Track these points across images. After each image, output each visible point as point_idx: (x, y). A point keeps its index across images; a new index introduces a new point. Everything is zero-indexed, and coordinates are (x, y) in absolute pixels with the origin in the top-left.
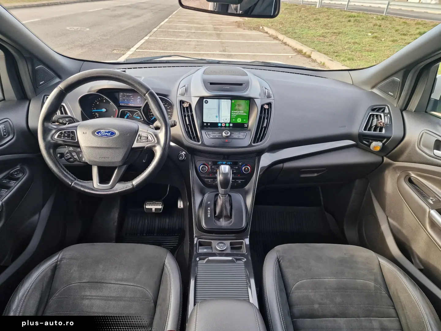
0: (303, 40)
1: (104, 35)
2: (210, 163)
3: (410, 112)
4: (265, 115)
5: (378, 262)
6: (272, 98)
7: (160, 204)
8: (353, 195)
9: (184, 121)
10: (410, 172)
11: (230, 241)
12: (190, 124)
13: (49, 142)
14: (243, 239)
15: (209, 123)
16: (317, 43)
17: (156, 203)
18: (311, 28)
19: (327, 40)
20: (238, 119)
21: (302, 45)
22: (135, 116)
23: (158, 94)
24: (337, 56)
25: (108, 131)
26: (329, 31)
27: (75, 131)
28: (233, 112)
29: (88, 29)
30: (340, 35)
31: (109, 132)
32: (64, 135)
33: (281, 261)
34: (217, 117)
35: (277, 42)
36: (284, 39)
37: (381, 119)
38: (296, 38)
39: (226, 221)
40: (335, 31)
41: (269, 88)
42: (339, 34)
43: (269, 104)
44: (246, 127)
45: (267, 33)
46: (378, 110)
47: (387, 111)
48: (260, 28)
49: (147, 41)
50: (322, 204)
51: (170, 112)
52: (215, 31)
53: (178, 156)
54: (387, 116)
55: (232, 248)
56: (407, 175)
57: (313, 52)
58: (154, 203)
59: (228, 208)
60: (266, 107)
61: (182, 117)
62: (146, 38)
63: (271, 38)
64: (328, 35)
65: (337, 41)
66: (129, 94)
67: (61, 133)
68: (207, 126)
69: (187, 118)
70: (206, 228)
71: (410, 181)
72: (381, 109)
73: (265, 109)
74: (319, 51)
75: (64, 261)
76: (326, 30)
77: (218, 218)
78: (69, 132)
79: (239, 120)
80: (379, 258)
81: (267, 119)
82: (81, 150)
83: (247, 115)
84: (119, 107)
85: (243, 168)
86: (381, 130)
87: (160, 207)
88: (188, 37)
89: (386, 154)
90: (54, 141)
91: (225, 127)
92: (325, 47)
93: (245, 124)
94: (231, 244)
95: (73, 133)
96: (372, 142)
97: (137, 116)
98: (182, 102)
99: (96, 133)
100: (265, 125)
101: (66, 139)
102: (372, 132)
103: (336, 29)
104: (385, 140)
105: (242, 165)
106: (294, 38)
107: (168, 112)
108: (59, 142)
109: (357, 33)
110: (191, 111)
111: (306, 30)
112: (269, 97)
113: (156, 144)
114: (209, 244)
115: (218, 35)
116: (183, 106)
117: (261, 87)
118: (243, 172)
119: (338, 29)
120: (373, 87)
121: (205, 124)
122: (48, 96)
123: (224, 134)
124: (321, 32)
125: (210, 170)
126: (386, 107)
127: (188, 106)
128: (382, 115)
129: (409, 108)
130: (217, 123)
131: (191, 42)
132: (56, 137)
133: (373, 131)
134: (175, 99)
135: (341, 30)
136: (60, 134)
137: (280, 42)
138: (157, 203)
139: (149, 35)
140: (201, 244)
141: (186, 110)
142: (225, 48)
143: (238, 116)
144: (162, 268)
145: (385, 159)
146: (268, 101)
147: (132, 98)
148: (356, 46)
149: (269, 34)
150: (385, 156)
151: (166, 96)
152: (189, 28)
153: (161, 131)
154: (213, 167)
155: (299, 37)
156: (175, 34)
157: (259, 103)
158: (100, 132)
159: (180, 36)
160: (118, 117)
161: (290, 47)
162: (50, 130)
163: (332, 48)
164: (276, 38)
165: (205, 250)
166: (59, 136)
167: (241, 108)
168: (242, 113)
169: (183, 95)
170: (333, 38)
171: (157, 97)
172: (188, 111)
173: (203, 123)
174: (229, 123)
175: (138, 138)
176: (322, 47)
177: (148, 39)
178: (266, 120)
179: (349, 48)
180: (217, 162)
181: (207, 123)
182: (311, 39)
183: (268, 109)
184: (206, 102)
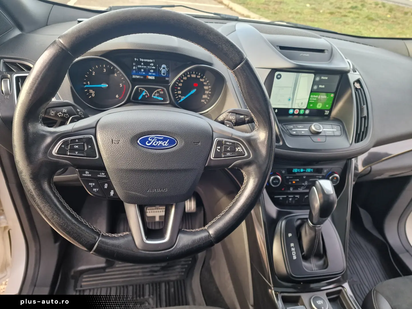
2: (283, 172)
6: (357, 72)
15: (277, 108)
22: (154, 95)
27: (92, 136)
32: (71, 147)
34: (289, 100)
43: (358, 82)
44: (328, 115)
60: (357, 85)
66: (148, 61)
67: (65, 143)
73: (357, 89)
78: (80, 140)
79: (319, 105)
81: (364, 104)
82: (106, 173)
84: (132, 81)
91: (299, 114)
95: (89, 141)
97: (158, 96)
99: (138, 142)
100: (365, 114)
101: (77, 155)
105: (328, 173)
108: (62, 163)
112: (354, 71)
123: (314, 129)
130: (288, 109)
132: (55, 151)
136: (63, 146)
143: (318, 101)
146: (356, 77)
147: (152, 66)
154: (288, 177)
158: (147, 139)
162: (43, 137)
166: (61, 151)
174: (305, 110)
178: (365, 107)
180: (292, 169)
181: (274, 109)
183: (360, 90)
184: (279, 77)
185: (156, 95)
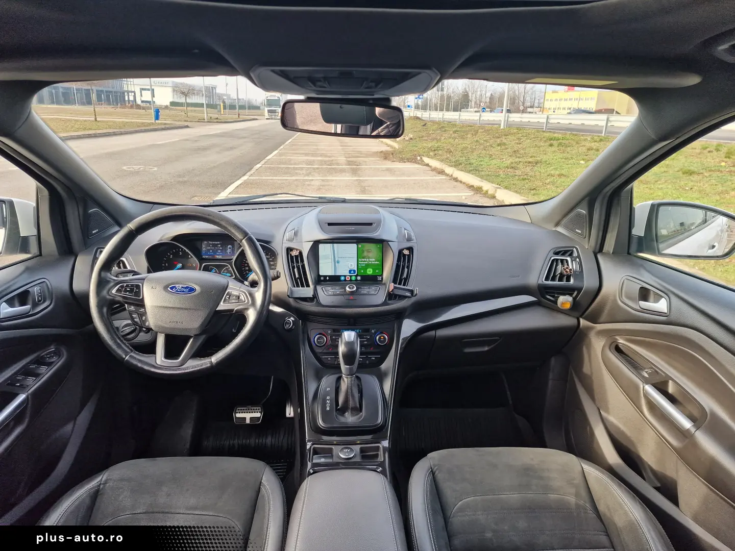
0: (483, 173)
1: (179, 176)
2: (329, 332)
3: (607, 254)
4: (405, 264)
5: (581, 469)
6: (415, 241)
7: (257, 411)
8: (550, 383)
9: (292, 275)
10: (617, 337)
11: (359, 446)
12: (300, 278)
13: (104, 298)
14: (379, 443)
15: (327, 276)
16: (504, 176)
17: (251, 409)
18: (494, 157)
19: (518, 172)
20: (368, 270)
21: (481, 180)
22: (223, 272)
23: (259, 240)
24: (534, 195)
25: (185, 286)
26: (520, 160)
27: (141, 284)
28: (360, 260)
29: (156, 169)
30: (538, 165)
31: (187, 287)
32: (126, 289)
33: (437, 472)
35: (444, 177)
36: (453, 173)
37: (568, 265)
38: (471, 170)
39: (353, 415)
40: (530, 160)
41: (410, 229)
42: (536, 163)
43: (411, 249)
44: (380, 281)
45: (427, 165)
46: (564, 253)
47: (575, 254)
48: (417, 159)
49: (245, 183)
50: (511, 402)
51: (273, 265)
52: (349, 165)
53: (284, 323)
54: (575, 260)
55: (363, 457)
56: (612, 341)
57: (498, 190)
58: (249, 409)
59: (357, 395)
60: (406, 252)
61: (290, 269)
62: (245, 178)
63: (434, 173)
64: (520, 166)
65: (533, 174)
66: (216, 243)
67: (122, 287)
68: (325, 280)
69: (296, 270)
70: (323, 427)
71: (618, 350)
72: (567, 252)
73: (404, 255)
74: (506, 188)
75: (110, 484)
76: (517, 159)
77: (342, 411)
78: (132, 285)
79: (370, 271)
80: (582, 464)
81: (408, 267)
82: (145, 310)
83: (381, 263)
84: (200, 260)
85: (377, 338)
86: (568, 280)
87: (258, 415)
88: (308, 175)
89: (581, 314)
90: (111, 296)
91: (351, 280)
92: (515, 182)
93: (379, 276)
94: (362, 450)
95: (138, 287)
96: (559, 297)
97: (226, 273)
98: (289, 250)
99: (169, 289)
100: (405, 276)
101: (128, 295)
102: (556, 283)
103: (531, 157)
104: (576, 293)
105: (375, 333)
106: (469, 172)
107: (270, 265)
108: (117, 299)
109: (564, 162)
110: (302, 261)
111: (487, 159)
112: (409, 239)
113: (250, 305)
114: (330, 451)
115: (355, 172)
116: (291, 255)
117: (399, 228)
118: (377, 343)
119: (534, 156)
120: (557, 225)
121: (322, 278)
122: (102, 250)
123: (347, 289)
124: (508, 161)
125: (330, 342)
126: (574, 249)
127: (298, 254)
128: (569, 259)
129: (605, 249)
130: (340, 276)
131: (313, 182)
132: (114, 291)
133: (558, 281)
134: (279, 246)
135: (538, 158)
136: (120, 288)
137: (448, 178)
138: (254, 409)
139: (249, 174)
140: (316, 452)
141: (294, 260)
142: (365, 189)
143: (368, 266)
144: (257, 489)
145: (582, 321)
146: (408, 245)
147: (220, 247)
148: (563, 179)
149: (431, 167)
150: (581, 316)
151: (268, 242)
152: (311, 163)
153: (258, 289)
154: (333, 337)
155: (476, 170)
156: (287, 172)
157: (395, 247)
158: (175, 287)
159: (296, 173)
160: (200, 270)
161: (464, 183)
162: (108, 282)
163: (527, 183)
164: (442, 172)
165: (323, 460)
166: (118, 290)
167: (370, 255)
168: (373, 261)
169: (290, 240)
170: (528, 169)
171: (258, 244)
172: (297, 262)
173: (319, 276)
174: (356, 276)
175: (226, 296)
176: (512, 182)
177: (248, 179)
178: (406, 270)
179: (553, 183)
180: (340, 330)
181: (325, 277)
182: (495, 171)
183: (409, 256)
185: (225, 271)
